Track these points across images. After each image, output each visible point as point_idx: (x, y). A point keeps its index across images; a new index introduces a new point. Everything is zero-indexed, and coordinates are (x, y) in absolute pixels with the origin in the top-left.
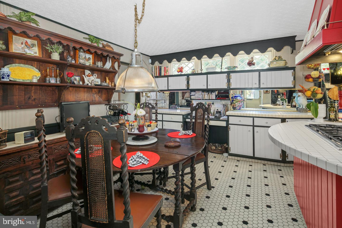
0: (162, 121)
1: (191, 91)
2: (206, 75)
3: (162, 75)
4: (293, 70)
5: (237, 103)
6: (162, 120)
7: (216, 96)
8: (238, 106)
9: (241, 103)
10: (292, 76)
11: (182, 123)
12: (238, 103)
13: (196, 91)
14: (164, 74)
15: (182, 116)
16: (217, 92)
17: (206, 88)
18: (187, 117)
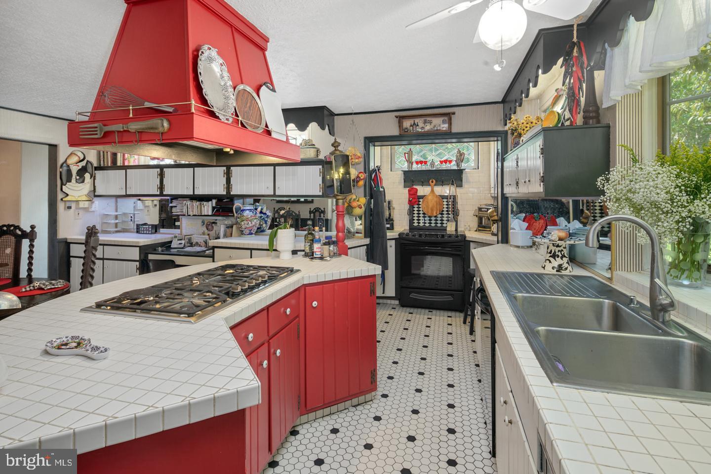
0: (103, 259)
1: (173, 199)
2: (193, 169)
3: (119, 164)
4: (321, 166)
5: (243, 223)
6: (102, 257)
7: (213, 208)
8: (245, 228)
9: (251, 223)
10: (320, 176)
11: (138, 263)
12: (245, 222)
13: (179, 199)
14: (122, 163)
15: (138, 248)
16: (214, 201)
17: (192, 194)
18: (155, 250)
